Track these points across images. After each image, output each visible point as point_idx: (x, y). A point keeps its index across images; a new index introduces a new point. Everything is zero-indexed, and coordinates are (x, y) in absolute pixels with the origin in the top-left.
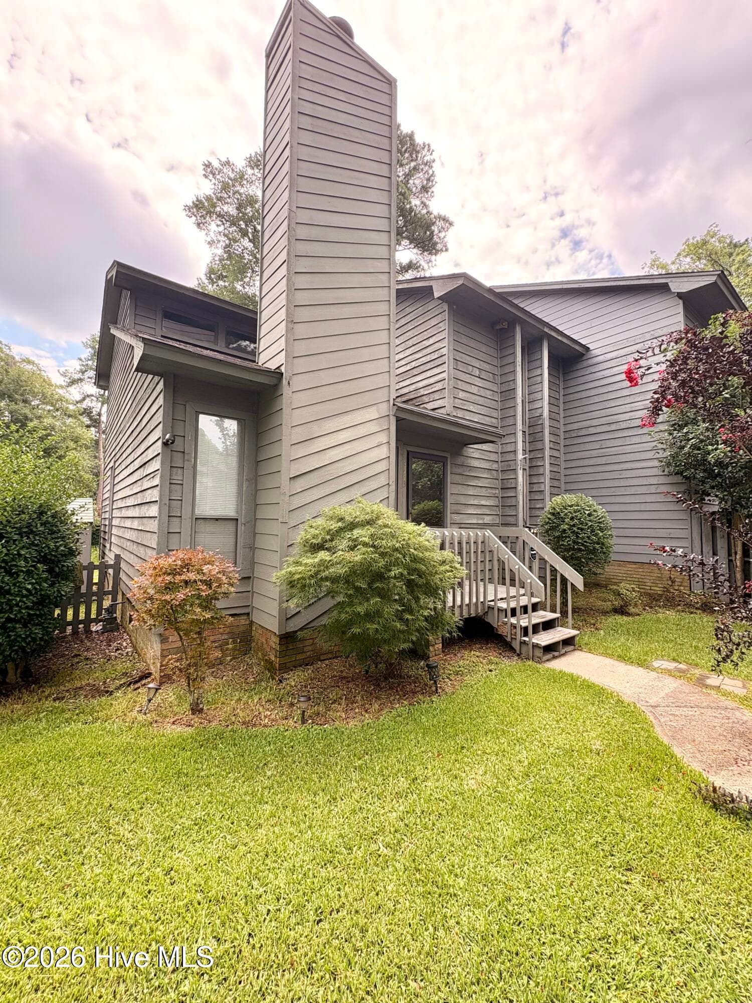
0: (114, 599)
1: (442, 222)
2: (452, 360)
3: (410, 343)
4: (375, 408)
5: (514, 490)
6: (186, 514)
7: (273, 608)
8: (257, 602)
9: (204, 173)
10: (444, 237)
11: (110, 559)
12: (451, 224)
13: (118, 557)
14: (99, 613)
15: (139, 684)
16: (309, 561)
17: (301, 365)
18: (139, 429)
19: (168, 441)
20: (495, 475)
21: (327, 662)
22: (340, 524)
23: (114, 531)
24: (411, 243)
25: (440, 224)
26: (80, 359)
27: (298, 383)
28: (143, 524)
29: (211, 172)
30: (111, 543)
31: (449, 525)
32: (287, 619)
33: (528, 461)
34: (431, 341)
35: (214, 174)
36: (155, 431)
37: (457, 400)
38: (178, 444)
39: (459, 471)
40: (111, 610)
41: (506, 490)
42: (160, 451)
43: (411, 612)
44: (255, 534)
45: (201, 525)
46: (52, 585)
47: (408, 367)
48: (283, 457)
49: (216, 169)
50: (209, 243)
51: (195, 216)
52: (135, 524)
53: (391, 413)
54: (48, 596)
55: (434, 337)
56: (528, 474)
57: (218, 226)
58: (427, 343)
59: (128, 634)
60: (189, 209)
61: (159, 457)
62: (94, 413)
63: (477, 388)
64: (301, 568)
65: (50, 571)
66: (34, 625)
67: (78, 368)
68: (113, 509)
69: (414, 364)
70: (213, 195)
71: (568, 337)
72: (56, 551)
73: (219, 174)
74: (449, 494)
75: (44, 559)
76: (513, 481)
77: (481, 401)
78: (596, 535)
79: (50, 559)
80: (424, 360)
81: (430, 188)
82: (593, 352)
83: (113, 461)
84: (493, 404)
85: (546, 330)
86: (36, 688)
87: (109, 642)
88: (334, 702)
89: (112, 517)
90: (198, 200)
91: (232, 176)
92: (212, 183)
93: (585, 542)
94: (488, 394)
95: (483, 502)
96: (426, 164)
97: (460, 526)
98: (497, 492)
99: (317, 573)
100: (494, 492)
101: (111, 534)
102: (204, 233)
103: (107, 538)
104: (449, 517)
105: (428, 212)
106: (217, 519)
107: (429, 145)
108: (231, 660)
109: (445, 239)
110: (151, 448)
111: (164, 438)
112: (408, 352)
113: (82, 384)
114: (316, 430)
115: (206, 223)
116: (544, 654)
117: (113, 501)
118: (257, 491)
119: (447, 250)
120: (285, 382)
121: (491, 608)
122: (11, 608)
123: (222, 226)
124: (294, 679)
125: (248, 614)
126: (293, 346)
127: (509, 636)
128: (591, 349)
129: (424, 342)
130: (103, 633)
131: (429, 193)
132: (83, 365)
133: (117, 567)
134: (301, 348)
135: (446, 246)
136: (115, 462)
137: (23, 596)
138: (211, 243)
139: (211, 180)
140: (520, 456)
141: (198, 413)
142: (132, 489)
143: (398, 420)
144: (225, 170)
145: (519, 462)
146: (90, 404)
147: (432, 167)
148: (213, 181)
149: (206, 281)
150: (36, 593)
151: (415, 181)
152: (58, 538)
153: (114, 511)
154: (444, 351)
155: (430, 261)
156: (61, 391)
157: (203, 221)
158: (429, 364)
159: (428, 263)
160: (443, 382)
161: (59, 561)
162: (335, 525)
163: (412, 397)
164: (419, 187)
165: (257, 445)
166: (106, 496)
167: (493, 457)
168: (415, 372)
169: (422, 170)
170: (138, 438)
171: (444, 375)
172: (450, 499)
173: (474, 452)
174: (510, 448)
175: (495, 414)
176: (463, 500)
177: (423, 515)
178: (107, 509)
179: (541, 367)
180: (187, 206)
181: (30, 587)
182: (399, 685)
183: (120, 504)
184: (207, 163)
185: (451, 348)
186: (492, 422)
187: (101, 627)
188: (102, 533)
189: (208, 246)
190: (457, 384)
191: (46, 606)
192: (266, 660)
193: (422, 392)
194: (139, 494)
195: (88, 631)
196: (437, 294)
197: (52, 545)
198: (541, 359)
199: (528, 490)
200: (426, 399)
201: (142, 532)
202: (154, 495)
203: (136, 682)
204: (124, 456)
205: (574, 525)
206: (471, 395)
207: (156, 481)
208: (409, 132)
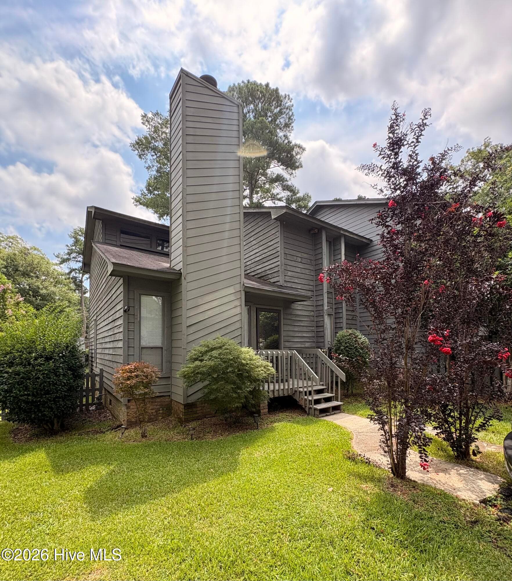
0: (101, 393)
1: (298, 148)
2: (283, 254)
3: (261, 243)
4: (232, 287)
5: (322, 327)
6: (137, 346)
7: (180, 391)
8: (174, 389)
9: (142, 121)
10: (300, 158)
11: (97, 371)
12: (304, 150)
13: (101, 370)
14: (93, 400)
15: (117, 429)
16: (192, 366)
17: (191, 269)
18: (110, 301)
19: (126, 310)
20: (312, 319)
21: (209, 419)
22: (206, 349)
23: (98, 356)
24: (278, 162)
25: (296, 150)
26: (68, 246)
27: (189, 278)
28: (115, 351)
29: (147, 121)
30: (97, 363)
31: (282, 348)
32: (188, 397)
33: (334, 310)
34: (272, 243)
35: (148, 122)
36: (119, 304)
37: (286, 277)
38: (131, 311)
39: (289, 317)
40: (99, 398)
41: (318, 328)
42: (122, 315)
43: (240, 388)
44: (172, 355)
45: (144, 351)
46: (74, 381)
47: (261, 258)
48: (183, 316)
49: (150, 118)
50: (147, 168)
51: (137, 150)
52: (111, 352)
53: (242, 289)
54: (73, 386)
55: (274, 241)
56: (334, 317)
57: (152, 156)
58: (270, 244)
59: (109, 410)
60: (133, 146)
61: (122, 317)
62: (78, 280)
63: (300, 269)
64: (187, 369)
65: (73, 374)
66: (67, 400)
67: (66, 251)
68: (97, 344)
69: (263, 256)
70: (148, 136)
71: (356, 235)
72: (75, 365)
73: (152, 122)
74: (282, 330)
75: (70, 369)
76: (322, 322)
77: (303, 276)
78: (358, 352)
79: (73, 369)
80: (269, 253)
81: (290, 124)
82: (374, 242)
83: (95, 316)
84: (310, 278)
85: (342, 232)
86: (68, 432)
87: (100, 414)
88: (208, 432)
89: (97, 348)
90: (139, 139)
91: (160, 122)
92: (148, 127)
93: (353, 356)
94: (307, 272)
95: (305, 335)
96: (287, 108)
97: (290, 348)
98: (314, 328)
99: (194, 371)
100: (312, 328)
101: (97, 358)
102: (143, 161)
103: (94, 360)
104: (282, 344)
105: (289, 142)
106: (152, 348)
107: (289, 96)
108: (162, 419)
109: (301, 160)
110: (118, 312)
111: (124, 308)
112: (261, 249)
113: (70, 262)
114: (200, 301)
115: (145, 154)
116: (320, 414)
117: (97, 339)
118: (172, 333)
119: (301, 167)
120: (183, 278)
121: (295, 391)
122: (57, 391)
123: (155, 156)
124: (191, 425)
125: (170, 396)
126: (187, 259)
127: (304, 405)
128: (373, 240)
129: (268, 243)
130: (96, 410)
131: (290, 128)
132: (69, 249)
133: (101, 375)
134: (191, 260)
135: (301, 164)
136: (97, 317)
137: (62, 386)
138: (148, 168)
139: (147, 126)
140: (326, 308)
141: (140, 295)
142: (108, 333)
143: (246, 293)
144: (156, 119)
145: (325, 311)
146: (74, 275)
147: (291, 110)
148: (148, 126)
149: (146, 192)
150: (68, 385)
151: (281, 120)
152: (75, 359)
153: (97, 345)
154: (279, 249)
155: (292, 174)
156: (56, 267)
157: (143, 153)
158: (271, 256)
159: (291, 175)
160: (278, 267)
161: (77, 370)
162: (204, 349)
163: (263, 275)
164: (283, 124)
165: (171, 309)
166: (92, 336)
167: (310, 308)
168: (264, 260)
169: (285, 112)
170: (110, 305)
171: (279, 263)
172: (283, 334)
173: (298, 306)
174: (320, 303)
175: (311, 283)
176: (292, 334)
177: (273, 343)
178: (93, 344)
179: (340, 254)
180: (132, 143)
181: (65, 381)
182: (241, 426)
183: (101, 341)
184: (143, 114)
185: (283, 247)
186: (310, 288)
187: (94, 408)
188: (90, 358)
189: (147, 170)
190: (287, 268)
191: (72, 391)
192: (179, 418)
193: (268, 272)
194: (112, 336)
195: (87, 410)
196: (273, 217)
197: (73, 362)
198: (340, 249)
199: (334, 327)
200: (270, 276)
201: (115, 356)
202: (120, 336)
203: (115, 429)
204: (103, 314)
205: (347, 347)
206: (296, 273)
207: (121, 330)
208: (275, 88)
